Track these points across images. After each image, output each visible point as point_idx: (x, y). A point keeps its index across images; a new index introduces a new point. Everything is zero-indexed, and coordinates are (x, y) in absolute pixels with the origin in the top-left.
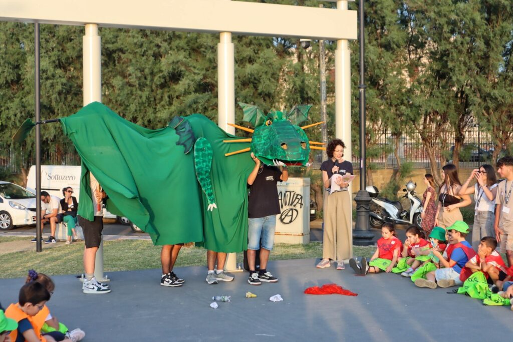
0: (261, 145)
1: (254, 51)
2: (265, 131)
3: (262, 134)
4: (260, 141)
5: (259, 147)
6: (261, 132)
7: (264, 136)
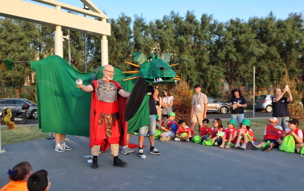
0: (146, 72)
1: (24, 47)
2: (148, 64)
3: (146, 66)
4: (145, 70)
5: (145, 73)
6: (145, 65)
7: (148, 67)
